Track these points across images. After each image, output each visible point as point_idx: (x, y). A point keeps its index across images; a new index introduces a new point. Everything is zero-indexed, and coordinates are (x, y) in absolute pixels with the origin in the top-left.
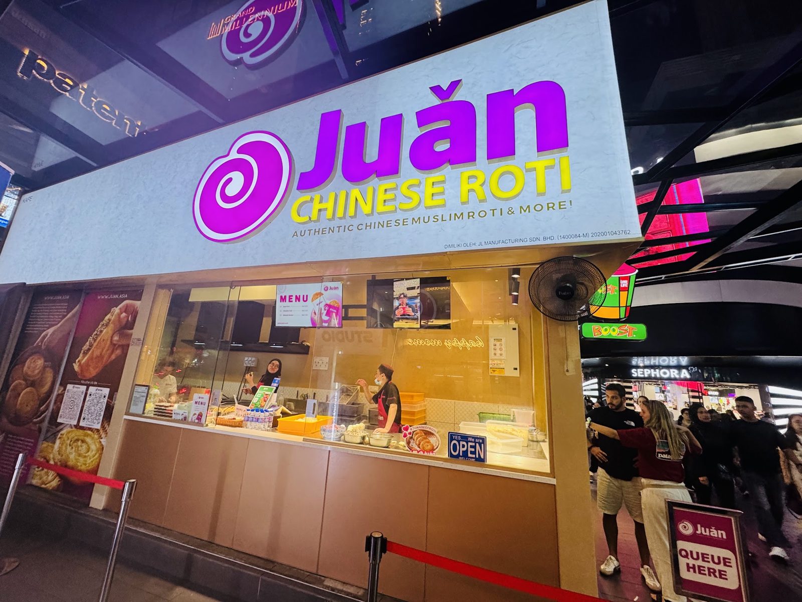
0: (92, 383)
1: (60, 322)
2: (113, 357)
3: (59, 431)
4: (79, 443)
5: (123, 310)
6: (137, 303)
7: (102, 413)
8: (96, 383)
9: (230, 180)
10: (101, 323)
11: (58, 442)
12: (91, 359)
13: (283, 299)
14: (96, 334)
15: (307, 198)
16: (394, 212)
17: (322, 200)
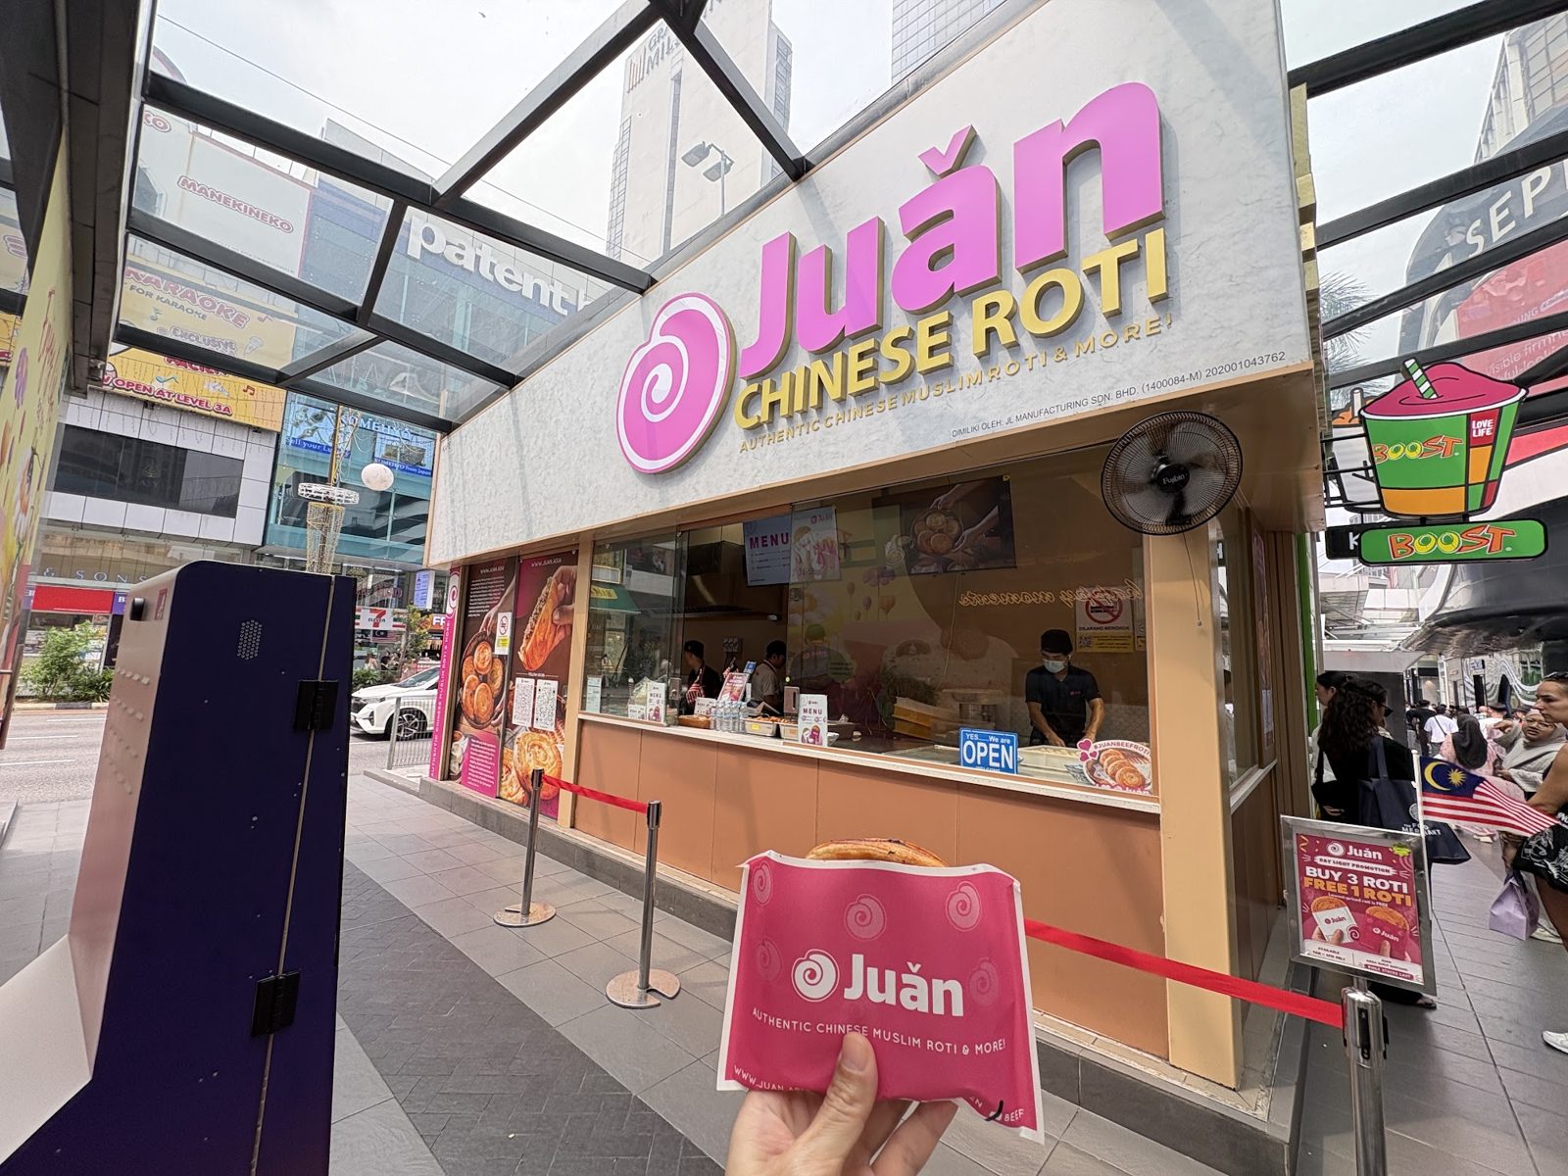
0: (539, 675)
1: (499, 600)
2: (557, 642)
3: (515, 735)
4: (536, 748)
5: (559, 579)
6: (573, 568)
7: (554, 712)
8: (543, 675)
9: (656, 378)
10: (540, 599)
11: (516, 746)
12: (535, 645)
13: (753, 542)
14: (536, 614)
15: (754, 388)
16: (874, 389)
17: (774, 388)
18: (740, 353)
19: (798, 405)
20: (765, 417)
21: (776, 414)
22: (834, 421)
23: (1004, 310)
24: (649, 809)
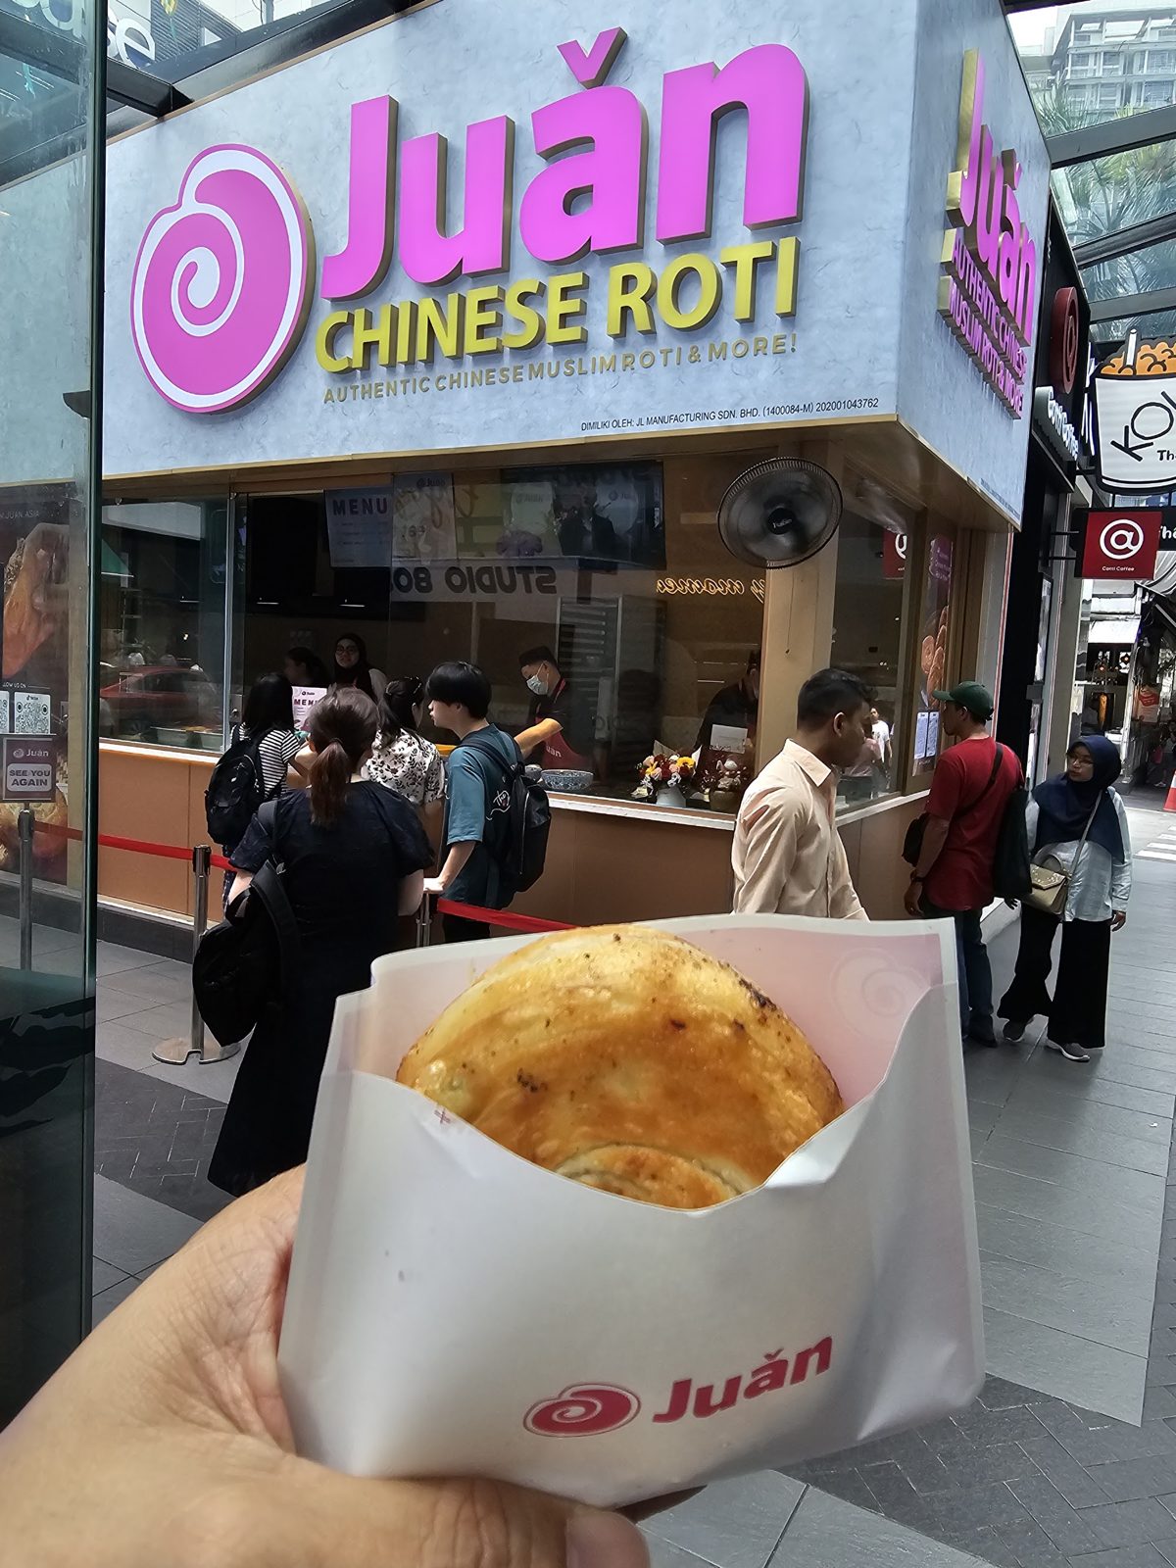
2: (43, 637)
5: (39, 543)
6: (61, 528)
9: (192, 268)
13: (338, 507)
15: (341, 317)
16: (498, 352)
17: (369, 324)
18: (320, 262)
19: (402, 355)
20: (358, 363)
21: (373, 359)
22: (446, 383)
23: (643, 288)
24: (195, 854)
